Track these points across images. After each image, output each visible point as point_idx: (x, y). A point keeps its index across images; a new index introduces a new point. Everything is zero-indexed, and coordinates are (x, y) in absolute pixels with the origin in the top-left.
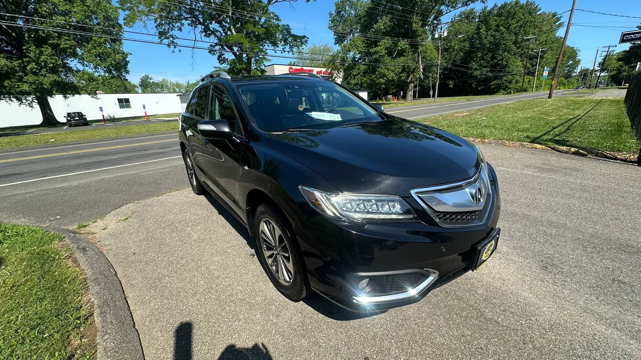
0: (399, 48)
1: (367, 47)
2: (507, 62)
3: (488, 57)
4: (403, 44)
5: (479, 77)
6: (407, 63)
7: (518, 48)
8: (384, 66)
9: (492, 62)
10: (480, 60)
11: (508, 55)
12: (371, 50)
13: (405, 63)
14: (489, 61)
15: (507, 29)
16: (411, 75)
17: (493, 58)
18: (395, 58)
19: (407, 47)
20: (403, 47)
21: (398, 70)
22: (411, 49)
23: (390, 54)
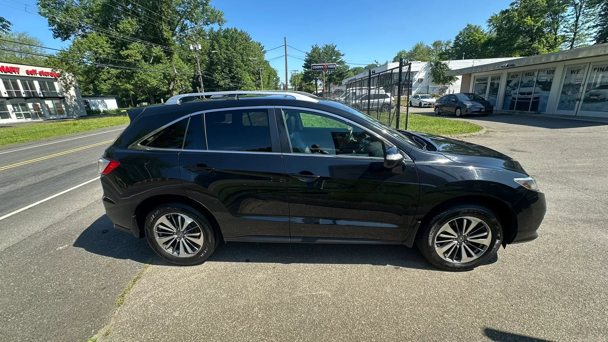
0: (154, 54)
1: (113, 48)
2: (241, 76)
3: (227, 70)
4: (157, 50)
5: (224, 86)
6: (167, 71)
7: (246, 65)
8: (144, 72)
9: (230, 75)
10: (221, 72)
11: (241, 70)
12: (122, 53)
13: (166, 70)
14: (228, 74)
15: (235, 49)
16: (172, 83)
17: (230, 71)
18: (153, 63)
19: (162, 55)
20: (158, 54)
21: (159, 77)
22: (166, 57)
23: (145, 59)
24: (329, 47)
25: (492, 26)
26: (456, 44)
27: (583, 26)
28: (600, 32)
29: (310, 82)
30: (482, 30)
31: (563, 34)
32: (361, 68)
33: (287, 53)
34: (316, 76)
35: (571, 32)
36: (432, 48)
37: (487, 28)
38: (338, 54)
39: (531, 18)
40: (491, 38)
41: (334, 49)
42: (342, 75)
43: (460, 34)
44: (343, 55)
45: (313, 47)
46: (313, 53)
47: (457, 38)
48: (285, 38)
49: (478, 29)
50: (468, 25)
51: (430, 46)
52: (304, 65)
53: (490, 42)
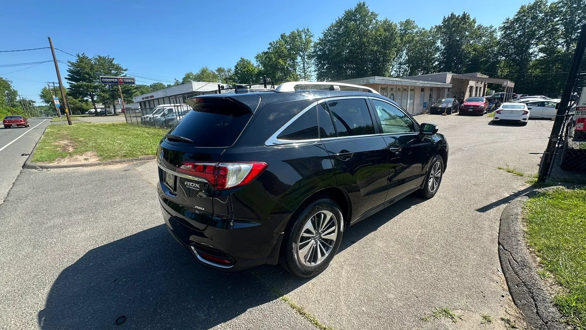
24: (104, 59)
25: (259, 62)
26: (236, 73)
27: (308, 69)
28: (317, 74)
29: (82, 98)
30: (252, 64)
31: (299, 73)
32: (145, 85)
33: (57, 58)
34: (92, 92)
35: (303, 72)
36: (216, 73)
37: (256, 62)
38: (118, 69)
39: (282, 60)
40: (261, 71)
41: (112, 61)
42: (130, 92)
43: (238, 64)
44: (126, 70)
45: (78, 56)
46: (82, 64)
47: (236, 67)
48: (49, 38)
49: (249, 62)
50: (242, 59)
51: (215, 71)
52: (68, 77)
53: (260, 73)
